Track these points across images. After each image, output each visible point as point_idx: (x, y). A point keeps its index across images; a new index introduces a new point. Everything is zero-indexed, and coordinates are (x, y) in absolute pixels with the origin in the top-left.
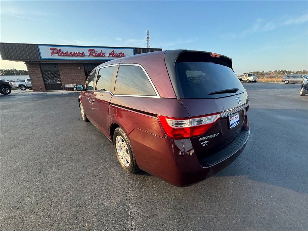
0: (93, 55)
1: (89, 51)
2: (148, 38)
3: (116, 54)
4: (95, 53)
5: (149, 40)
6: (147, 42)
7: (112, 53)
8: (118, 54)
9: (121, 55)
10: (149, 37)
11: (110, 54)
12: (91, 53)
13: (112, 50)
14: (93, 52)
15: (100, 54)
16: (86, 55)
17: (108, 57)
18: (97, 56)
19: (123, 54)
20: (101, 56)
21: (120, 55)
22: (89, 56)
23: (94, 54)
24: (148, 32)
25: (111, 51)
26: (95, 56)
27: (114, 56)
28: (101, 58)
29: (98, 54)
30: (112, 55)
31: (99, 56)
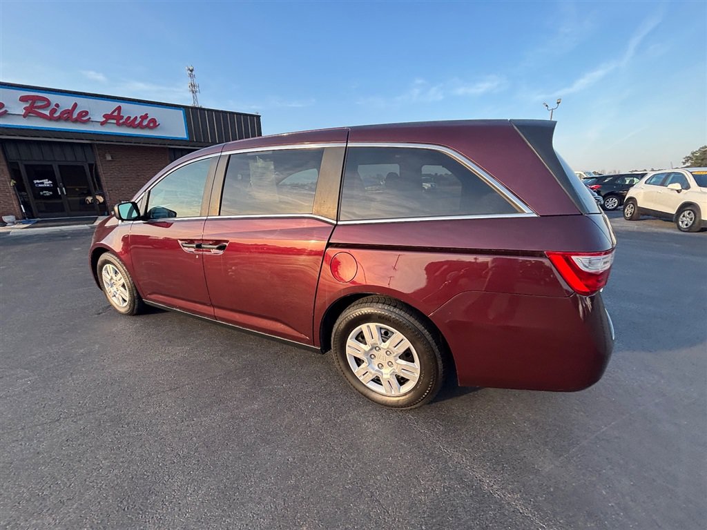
0: (44, 116)
1: (23, 99)
2: (193, 86)
3: (129, 118)
4: (50, 108)
5: (196, 92)
6: (191, 94)
7: (116, 114)
8: (136, 117)
9: (145, 123)
10: (196, 82)
11: (107, 117)
12: (32, 106)
13: (116, 105)
14: (39, 104)
15: (70, 112)
16: (10, 111)
17: (102, 124)
18: (58, 119)
19: (153, 121)
20: (76, 121)
21: (141, 122)
22: (25, 116)
23: (47, 113)
24: (192, 71)
25: (110, 107)
26: (50, 118)
27: (123, 123)
28: (72, 124)
29: (63, 113)
30: (115, 121)
31: (67, 120)
